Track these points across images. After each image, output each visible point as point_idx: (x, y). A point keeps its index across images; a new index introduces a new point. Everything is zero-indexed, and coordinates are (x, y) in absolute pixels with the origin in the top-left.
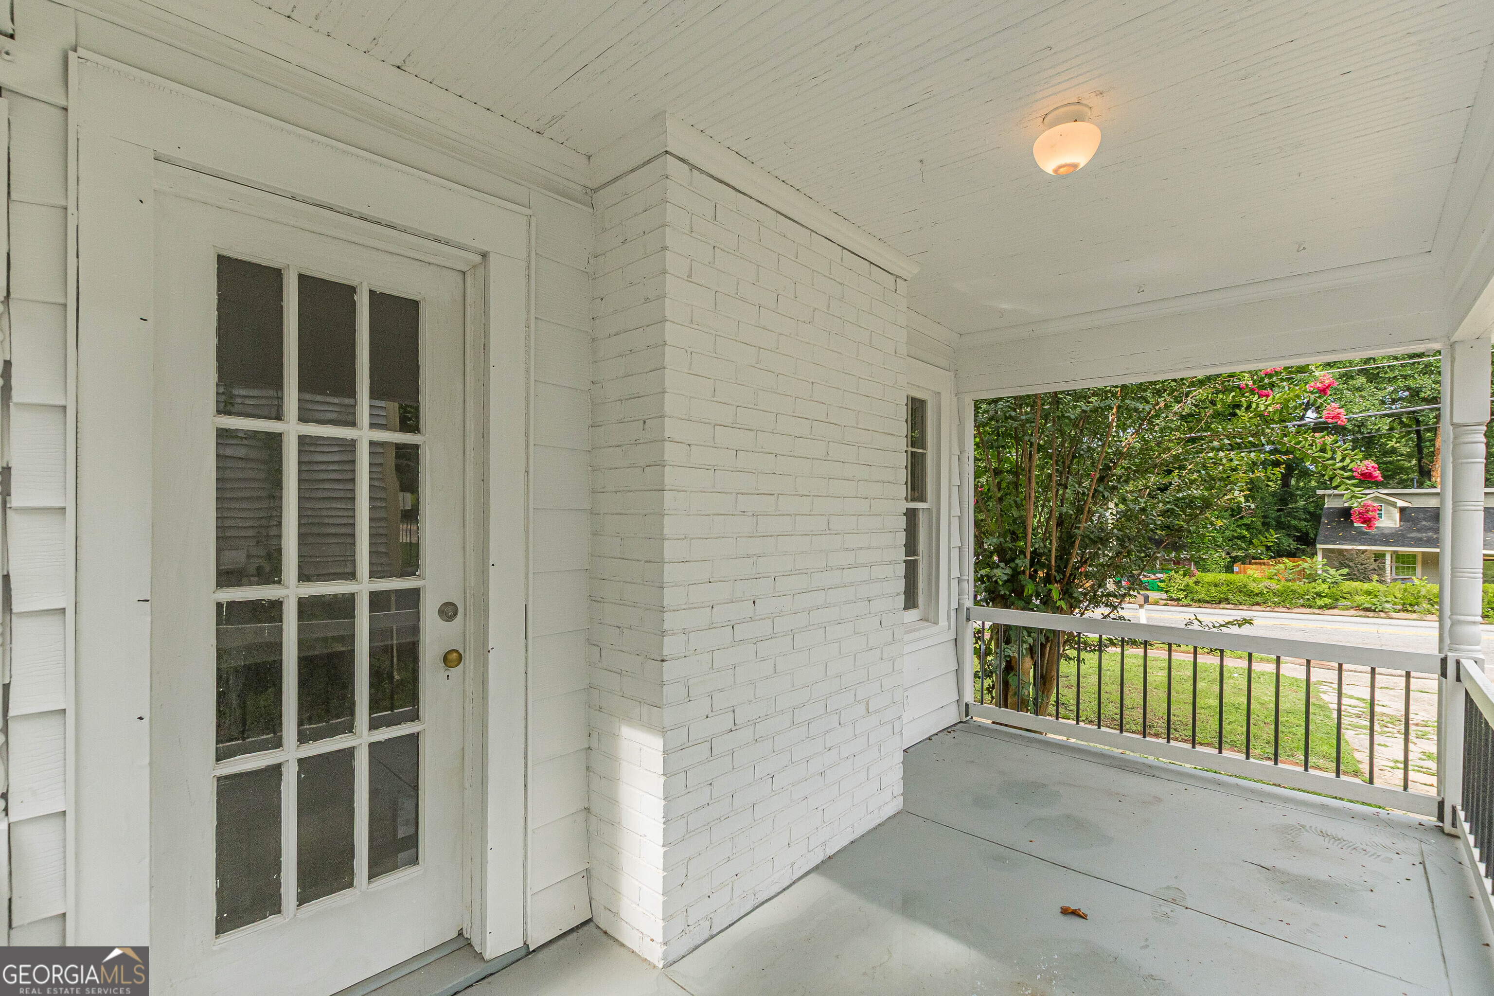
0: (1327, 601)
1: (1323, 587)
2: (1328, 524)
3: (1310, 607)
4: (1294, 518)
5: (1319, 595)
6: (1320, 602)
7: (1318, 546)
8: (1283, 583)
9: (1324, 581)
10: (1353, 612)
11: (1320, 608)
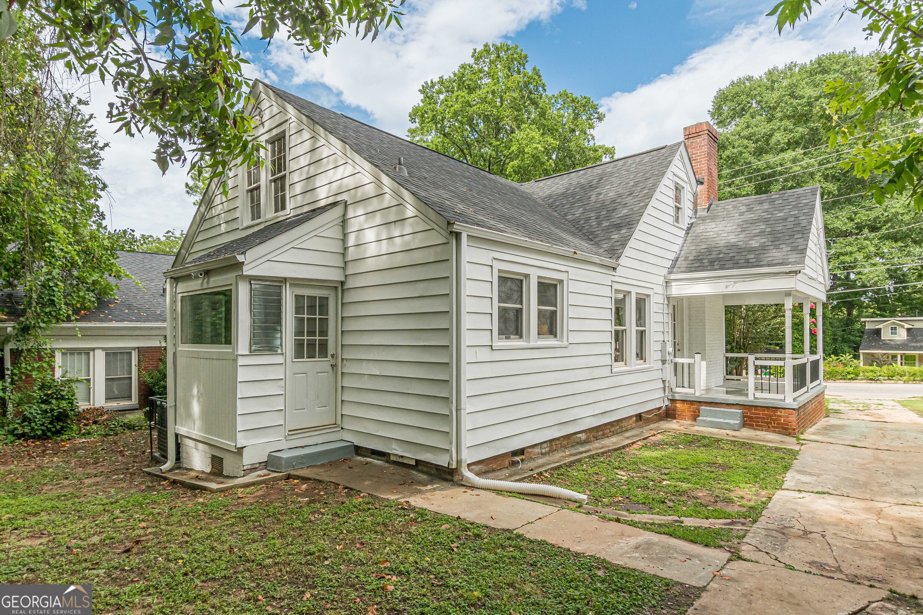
0: (852, 376)
1: (850, 369)
2: (867, 338)
3: (845, 379)
4: (853, 335)
5: (848, 373)
6: (849, 377)
7: (860, 351)
8: (832, 368)
9: (851, 366)
10: (865, 381)
11: (849, 379)
